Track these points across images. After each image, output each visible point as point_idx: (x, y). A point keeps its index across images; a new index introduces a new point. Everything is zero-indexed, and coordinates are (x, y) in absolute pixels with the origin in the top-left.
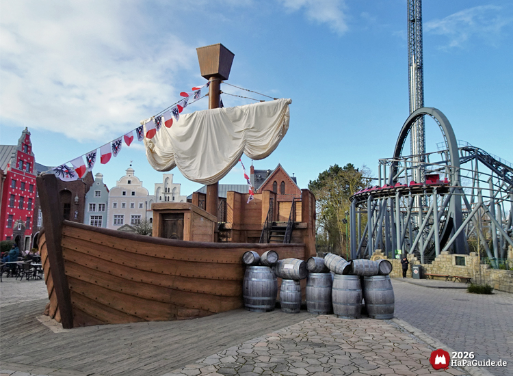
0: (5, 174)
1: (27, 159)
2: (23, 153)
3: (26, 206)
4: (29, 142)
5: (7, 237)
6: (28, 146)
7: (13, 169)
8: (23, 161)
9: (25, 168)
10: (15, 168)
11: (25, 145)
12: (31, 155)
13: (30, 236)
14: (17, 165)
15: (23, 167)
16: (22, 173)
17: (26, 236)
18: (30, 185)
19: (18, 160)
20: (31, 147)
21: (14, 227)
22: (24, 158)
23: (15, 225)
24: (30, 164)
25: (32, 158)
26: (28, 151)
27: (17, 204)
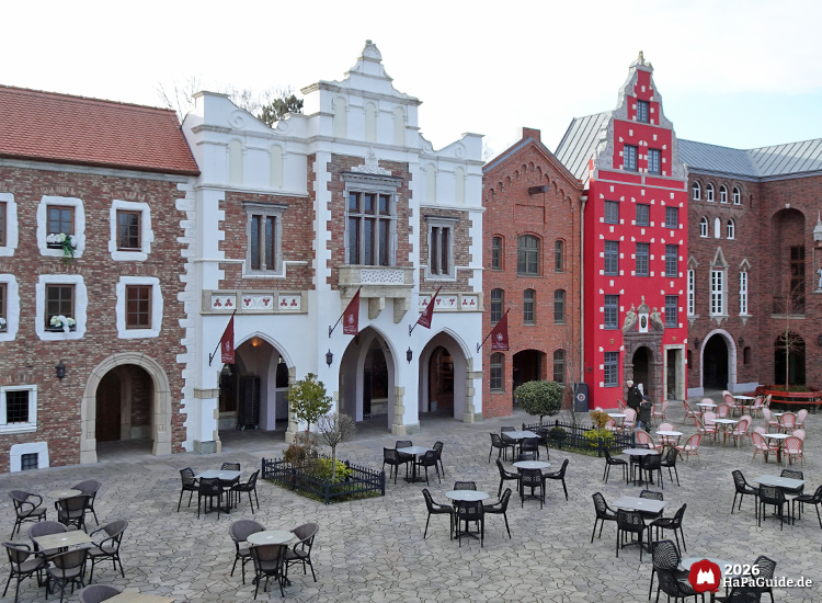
0: (587, 187)
1: (649, 140)
2: (632, 126)
3: (658, 265)
4: (651, 92)
5: (606, 354)
6: (648, 104)
7: (602, 174)
8: (637, 147)
9: (644, 164)
10: (610, 167)
11: (639, 100)
12: (661, 125)
13: (682, 347)
14: (617, 161)
15: (639, 164)
16: (638, 179)
17: (670, 347)
18: (667, 207)
19: (618, 147)
20: (657, 105)
21: (625, 327)
22: (637, 137)
23: (629, 321)
24: (660, 151)
25: (667, 134)
26: (649, 116)
27: (628, 265)
